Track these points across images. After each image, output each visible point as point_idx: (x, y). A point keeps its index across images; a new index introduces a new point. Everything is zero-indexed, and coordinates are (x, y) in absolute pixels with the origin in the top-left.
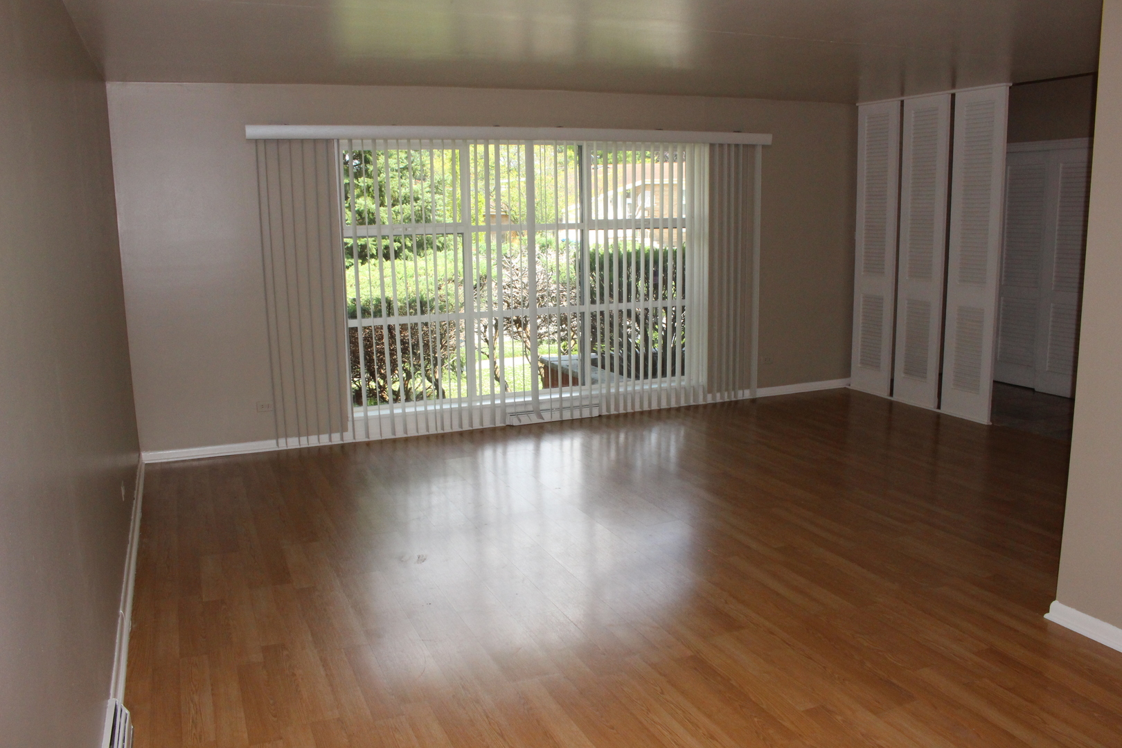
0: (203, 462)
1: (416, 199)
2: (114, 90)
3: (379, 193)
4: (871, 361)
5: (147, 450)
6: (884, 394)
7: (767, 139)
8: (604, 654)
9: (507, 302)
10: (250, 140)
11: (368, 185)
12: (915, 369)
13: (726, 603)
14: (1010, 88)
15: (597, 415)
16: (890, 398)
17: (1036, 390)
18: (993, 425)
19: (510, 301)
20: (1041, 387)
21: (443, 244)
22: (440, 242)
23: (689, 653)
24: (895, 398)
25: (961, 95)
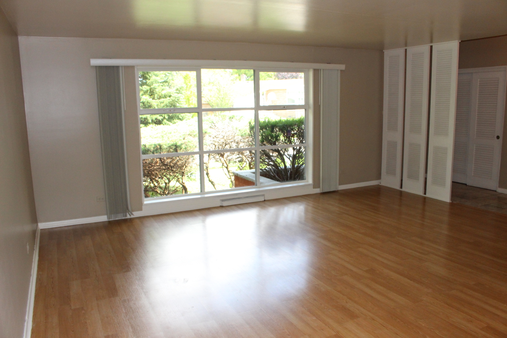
0: (70, 228)
1: (170, 96)
2: (22, 39)
3: (152, 93)
4: (391, 172)
5: (41, 222)
6: (397, 187)
7: (343, 67)
8: (289, 335)
9: (214, 144)
10: (93, 67)
11: (147, 90)
12: (413, 176)
13: (347, 303)
14: (460, 43)
15: (263, 200)
16: (401, 189)
17: (467, 184)
18: (452, 202)
19: (215, 144)
20: (469, 183)
21: (183, 117)
22: (181, 116)
23: (334, 333)
24: (403, 189)
25: (436, 47)
